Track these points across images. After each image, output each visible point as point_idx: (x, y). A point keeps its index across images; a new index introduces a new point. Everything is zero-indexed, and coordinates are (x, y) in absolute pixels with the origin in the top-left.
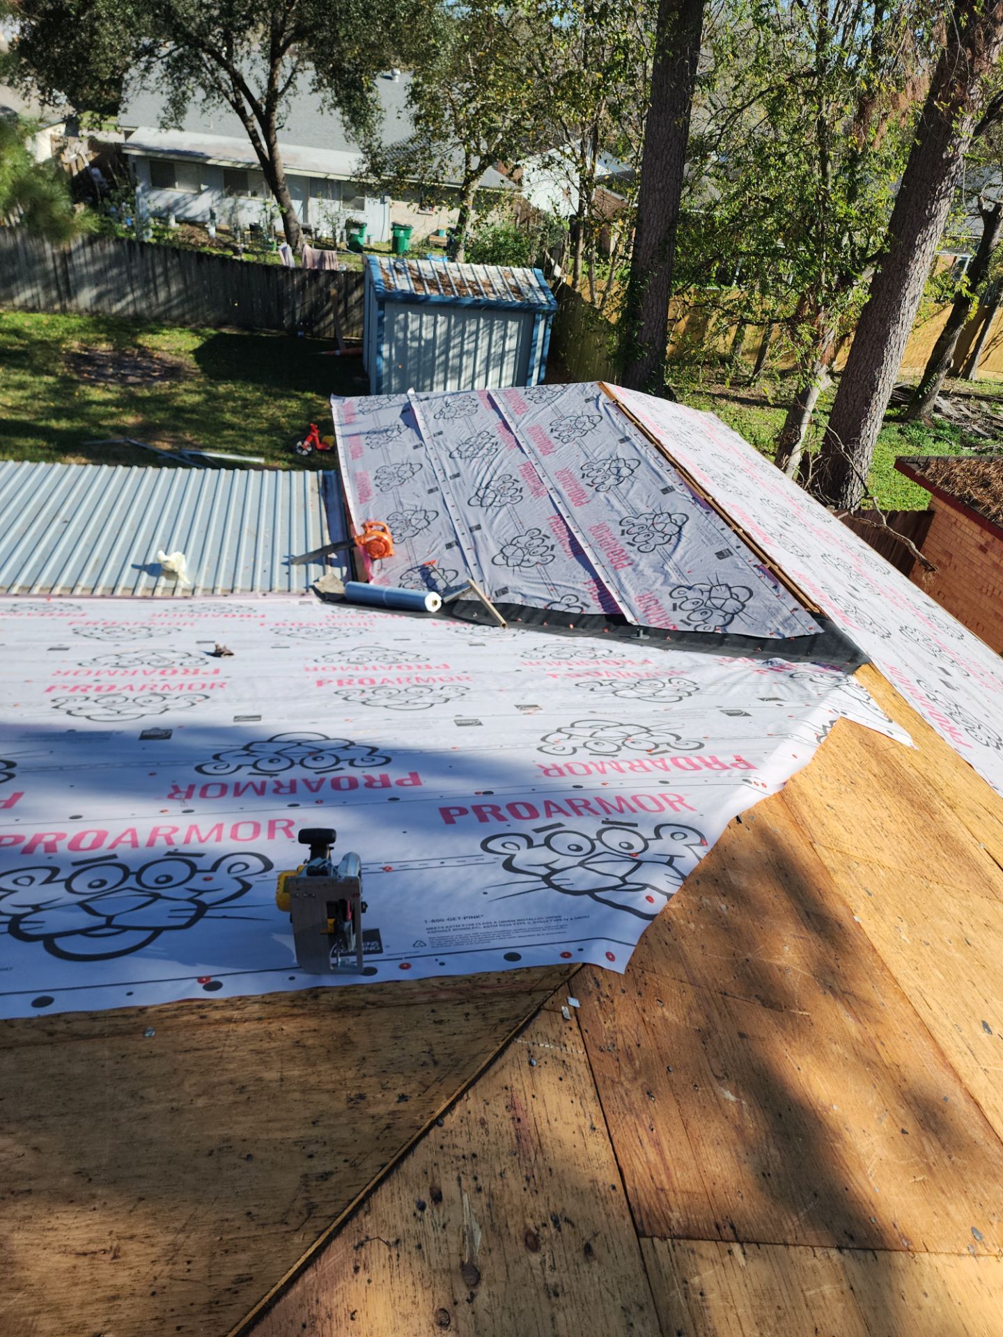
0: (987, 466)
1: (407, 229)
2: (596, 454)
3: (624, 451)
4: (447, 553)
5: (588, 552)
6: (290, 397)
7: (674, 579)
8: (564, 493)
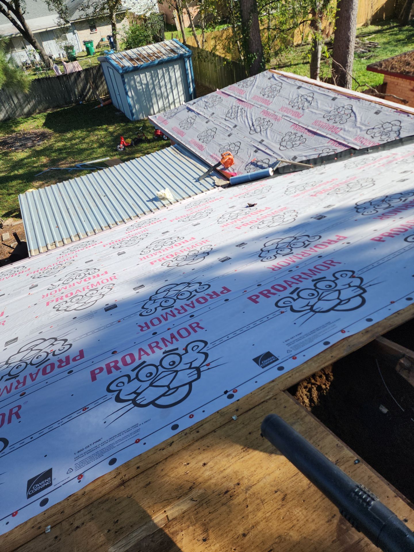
0: (405, 57)
1: (90, 42)
2: (291, 97)
3: (301, 92)
4: (257, 154)
5: (318, 132)
6: (98, 130)
7: (364, 128)
8: (289, 115)
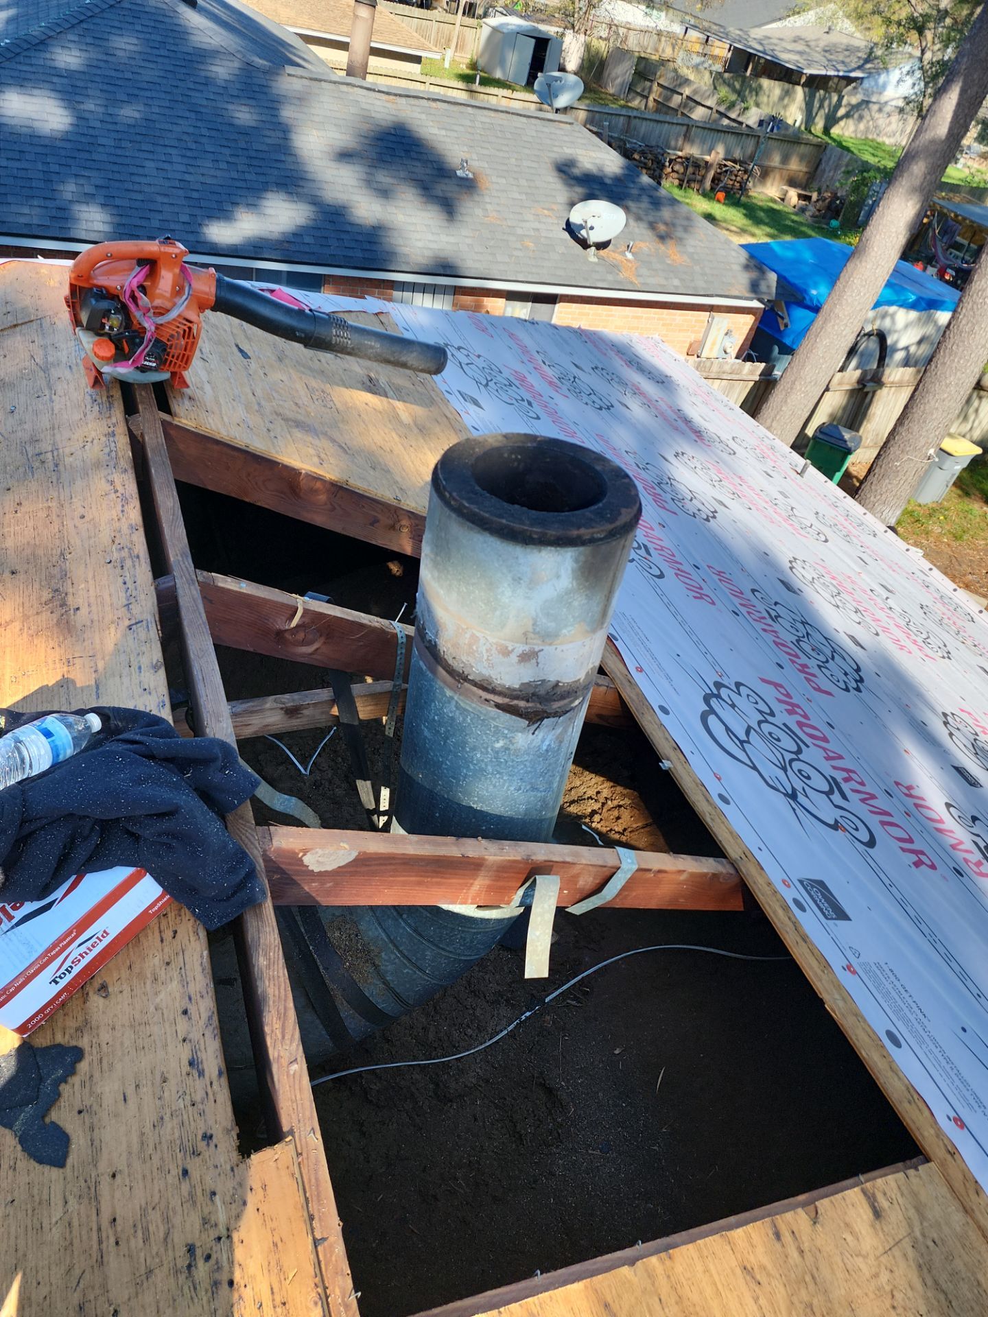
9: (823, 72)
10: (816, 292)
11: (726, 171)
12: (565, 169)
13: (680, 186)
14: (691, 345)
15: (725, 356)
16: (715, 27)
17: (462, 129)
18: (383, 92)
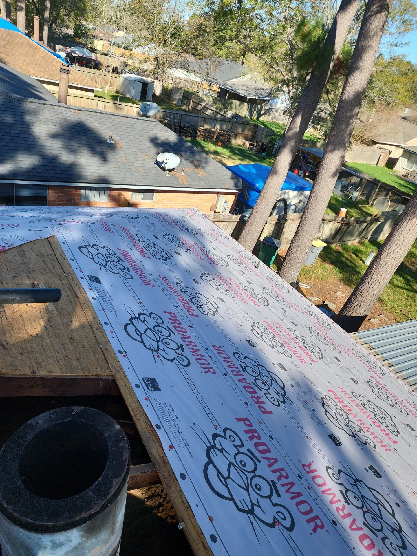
9: (254, 98)
10: (259, 185)
11: (221, 135)
12: (154, 140)
13: (204, 140)
14: (211, 207)
15: (225, 211)
16: (214, 80)
17: (108, 124)
18: (73, 109)
